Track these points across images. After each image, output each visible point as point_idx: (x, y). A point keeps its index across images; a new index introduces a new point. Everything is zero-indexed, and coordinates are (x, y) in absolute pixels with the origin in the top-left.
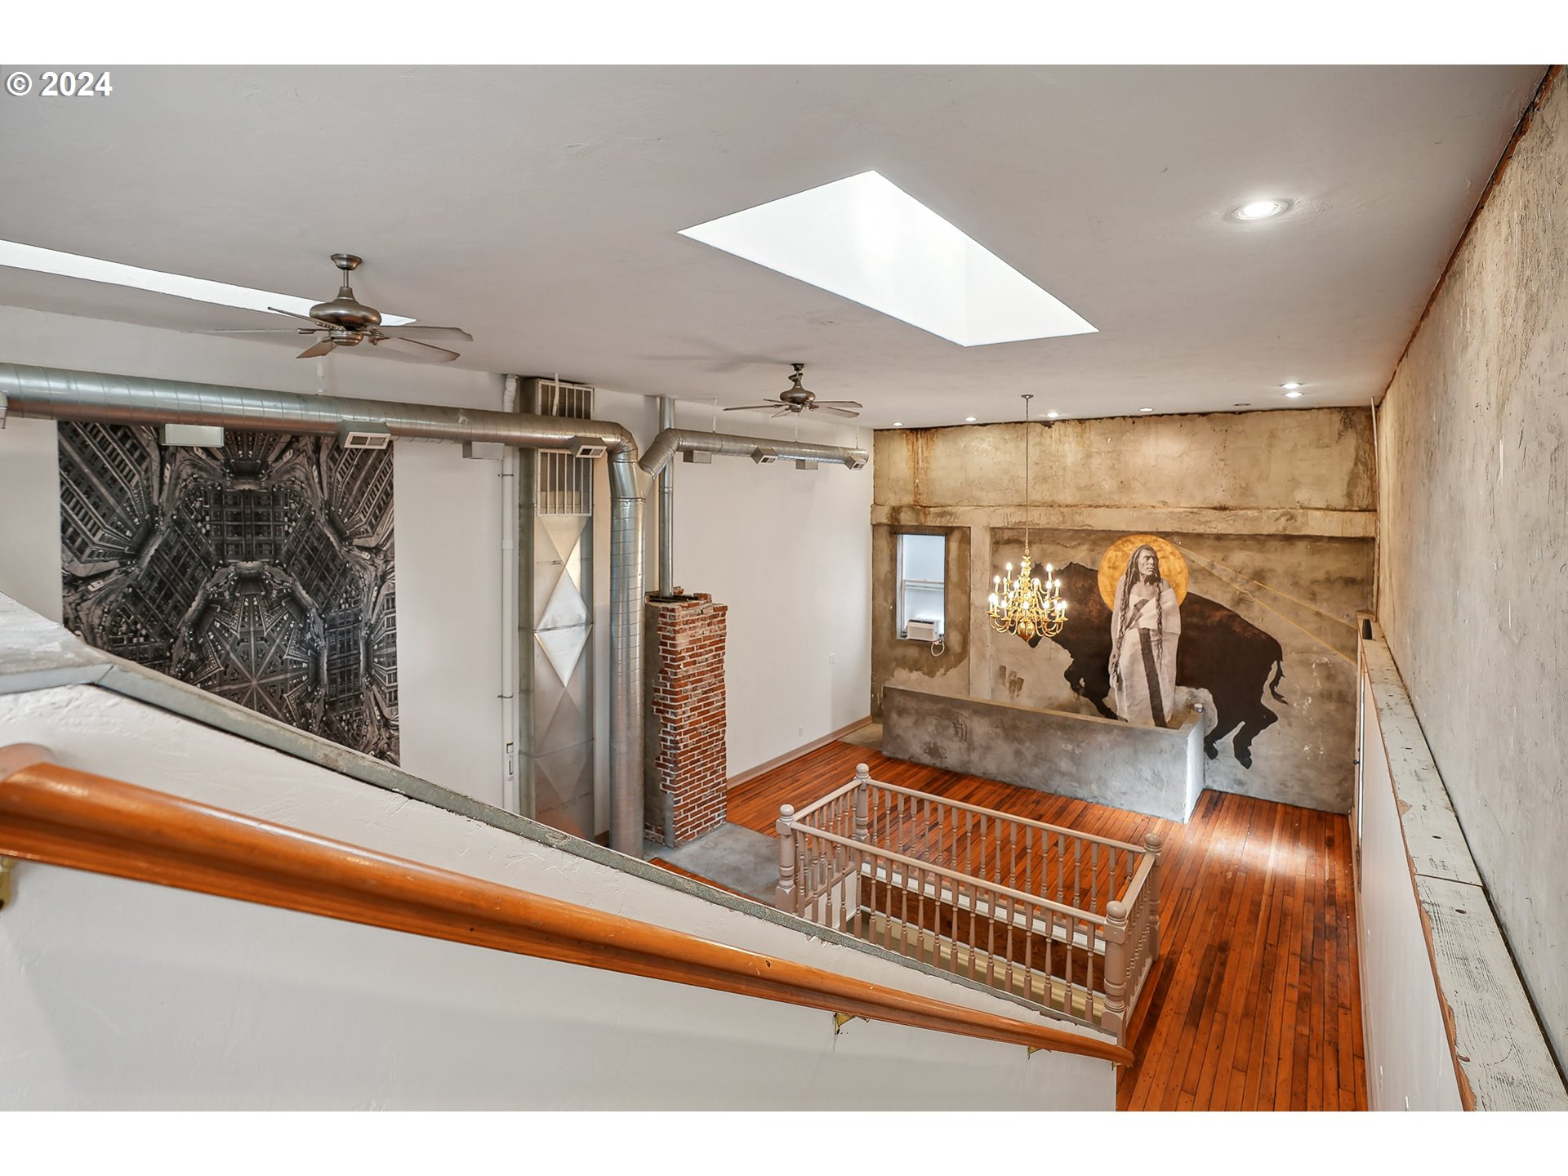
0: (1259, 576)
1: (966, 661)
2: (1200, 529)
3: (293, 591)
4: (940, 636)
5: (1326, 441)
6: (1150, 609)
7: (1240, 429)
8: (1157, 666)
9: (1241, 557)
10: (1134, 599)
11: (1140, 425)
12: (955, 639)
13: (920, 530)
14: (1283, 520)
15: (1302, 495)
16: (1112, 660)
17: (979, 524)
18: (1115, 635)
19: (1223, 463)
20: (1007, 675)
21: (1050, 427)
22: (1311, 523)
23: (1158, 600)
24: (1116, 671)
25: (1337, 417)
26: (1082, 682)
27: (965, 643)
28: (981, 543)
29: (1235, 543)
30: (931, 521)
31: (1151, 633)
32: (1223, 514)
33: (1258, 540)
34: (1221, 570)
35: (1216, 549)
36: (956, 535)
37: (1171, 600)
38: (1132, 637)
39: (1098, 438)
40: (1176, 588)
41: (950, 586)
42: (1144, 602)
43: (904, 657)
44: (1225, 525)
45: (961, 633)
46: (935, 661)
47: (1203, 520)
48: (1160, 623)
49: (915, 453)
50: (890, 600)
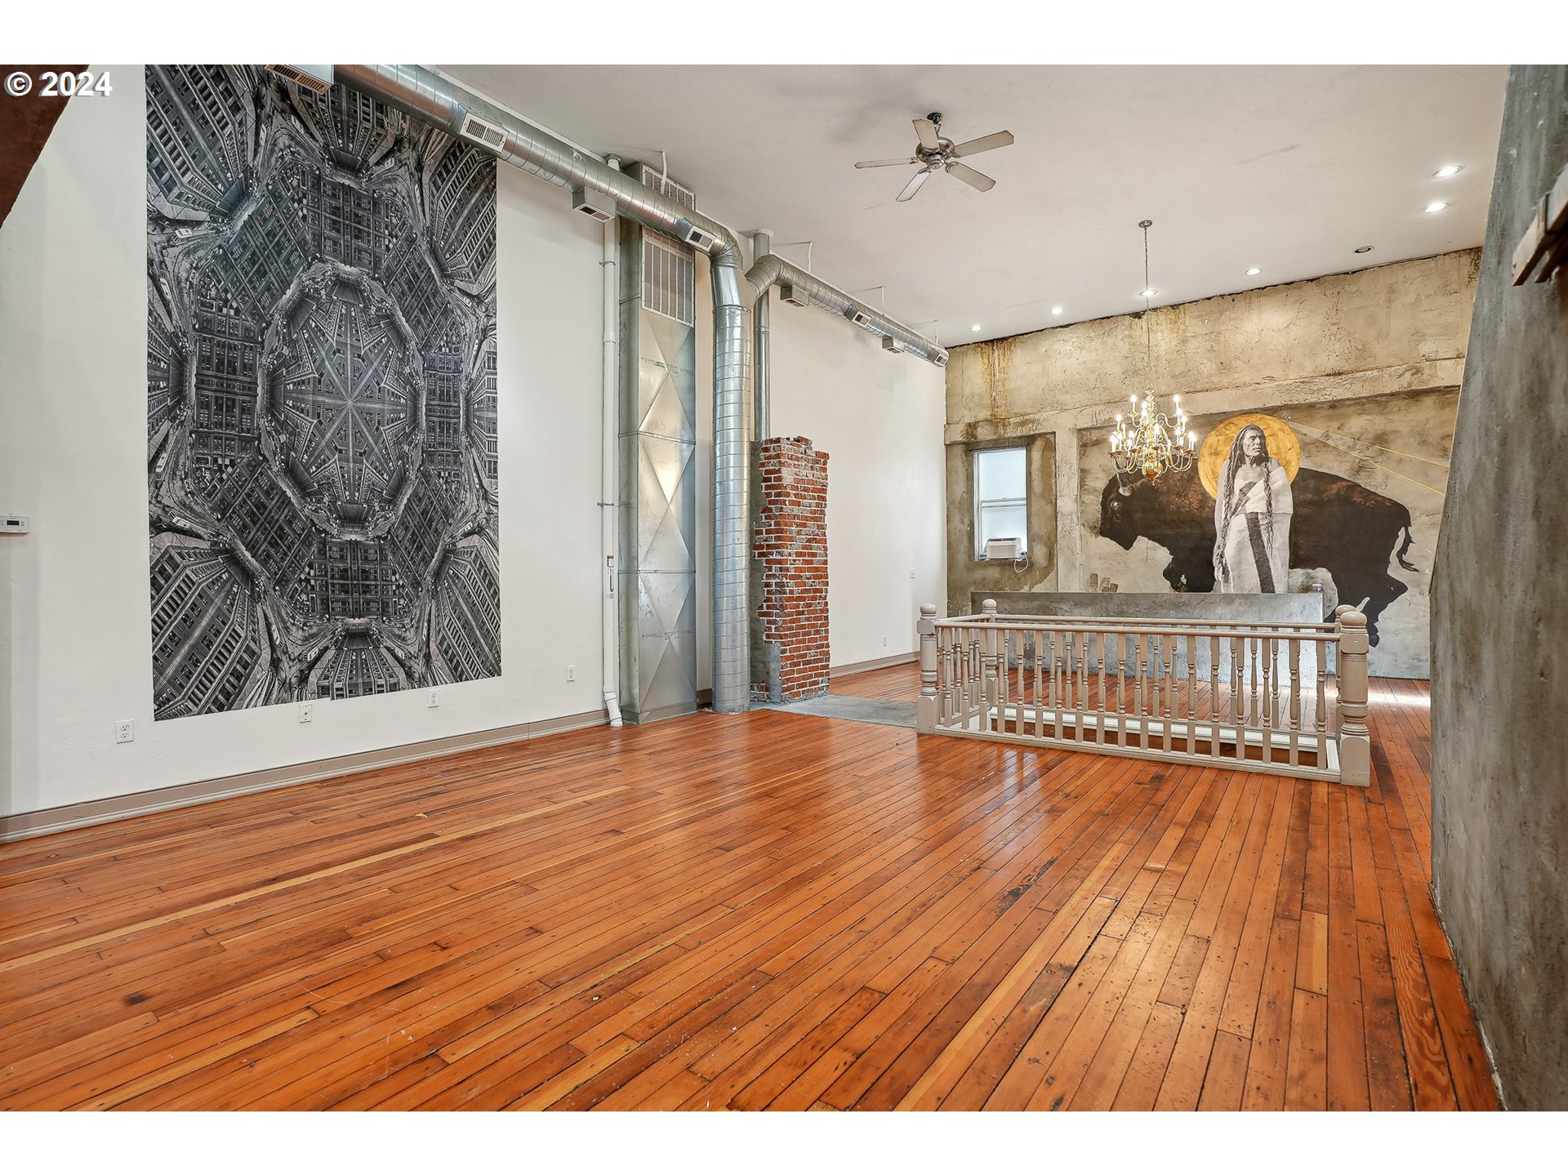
0: (1381, 439)
1: (1052, 575)
2: (1312, 398)
3: (393, 315)
4: (1022, 554)
5: (1455, 286)
6: (1258, 492)
7: (1355, 289)
8: (1268, 551)
9: (1358, 423)
10: (1239, 483)
11: (1241, 303)
12: (1040, 553)
13: (999, 444)
14: (1408, 375)
15: (1426, 348)
16: (1216, 551)
17: (1063, 427)
18: (1219, 525)
19: (1335, 327)
20: (1099, 583)
21: (1140, 318)
22: (1440, 374)
23: (1267, 481)
24: (1221, 562)
25: (1466, 260)
26: (1183, 579)
27: (1051, 557)
28: (1067, 446)
29: (1352, 408)
30: (1011, 433)
31: (1260, 517)
32: (1338, 379)
33: (1378, 402)
34: (1336, 439)
35: (1330, 418)
36: (1039, 444)
37: (1281, 479)
38: (1239, 523)
39: (1194, 321)
40: (1286, 465)
41: (1033, 498)
42: (1250, 485)
43: (984, 579)
44: (1340, 390)
45: (1046, 544)
46: (1019, 579)
47: (1315, 388)
48: (1270, 505)
49: (991, 365)
50: (967, 521)
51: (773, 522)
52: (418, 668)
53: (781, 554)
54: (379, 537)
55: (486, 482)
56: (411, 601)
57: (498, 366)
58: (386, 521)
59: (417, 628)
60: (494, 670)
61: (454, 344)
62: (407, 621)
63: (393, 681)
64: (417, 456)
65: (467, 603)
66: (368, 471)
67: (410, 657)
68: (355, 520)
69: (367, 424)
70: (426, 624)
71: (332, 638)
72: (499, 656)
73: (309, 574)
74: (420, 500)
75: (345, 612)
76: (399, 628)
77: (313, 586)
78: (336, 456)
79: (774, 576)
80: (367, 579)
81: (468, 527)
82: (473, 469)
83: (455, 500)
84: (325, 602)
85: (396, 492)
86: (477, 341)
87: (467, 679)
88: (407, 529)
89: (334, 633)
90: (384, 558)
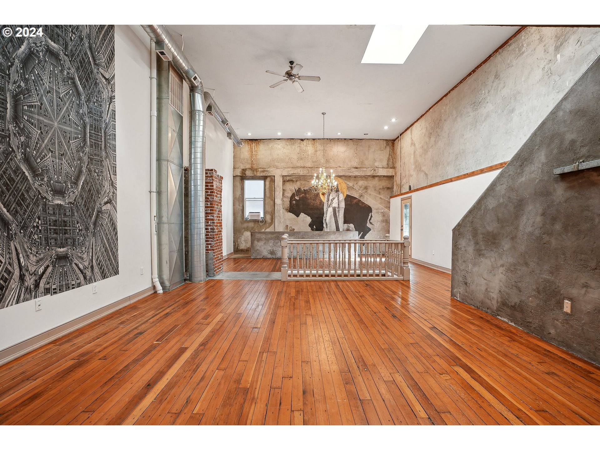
0: (366, 188)
1: (273, 226)
2: (351, 174)
4: (261, 218)
5: (382, 149)
6: (336, 201)
7: (361, 144)
8: (338, 219)
9: (361, 183)
10: (331, 198)
11: (332, 143)
12: (268, 218)
13: (254, 178)
14: (373, 171)
15: (377, 164)
16: (324, 218)
17: (278, 174)
18: (325, 210)
19: (356, 154)
20: (288, 228)
21: (303, 141)
22: (380, 172)
23: (338, 198)
24: (325, 222)
25: (385, 142)
26: (315, 227)
27: (272, 219)
28: (279, 181)
29: (360, 178)
30: (259, 174)
31: (336, 208)
32: (357, 169)
33: (366, 177)
34: (356, 187)
35: (354, 180)
36: (268, 179)
37: (342, 197)
38: (330, 210)
39: (319, 145)
40: (343, 193)
41: (266, 198)
42: (334, 199)
43: (248, 227)
44: (357, 173)
45: (271, 215)
46: (261, 227)
47: (351, 171)
48: (339, 205)
49: (251, 149)
50: (241, 205)
51: (209, 203)
52: (88, 273)
53: (213, 216)
54: (71, 203)
55: (112, 176)
56: (85, 238)
57: (116, 118)
58: (74, 194)
59: (88, 252)
60: (117, 273)
61: (99, 102)
62: (84, 249)
63: (78, 281)
64: (86, 160)
65: (106, 238)
66: (65, 166)
67: (85, 268)
68: (59, 192)
69: (64, 138)
70: (91, 250)
71: (50, 260)
72: (118, 265)
73: (38, 223)
74: (88, 184)
75: (57, 245)
76: (80, 253)
77: (40, 230)
78: (50, 154)
79: (210, 225)
80: (66, 226)
81: (106, 200)
82: (107, 169)
83: (102, 185)
84: (47, 239)
85: (78, 178)
86: (108, 103)
87: (107, 278)
88: (82, 199)
89: (51, 257)
90: (73, 214)
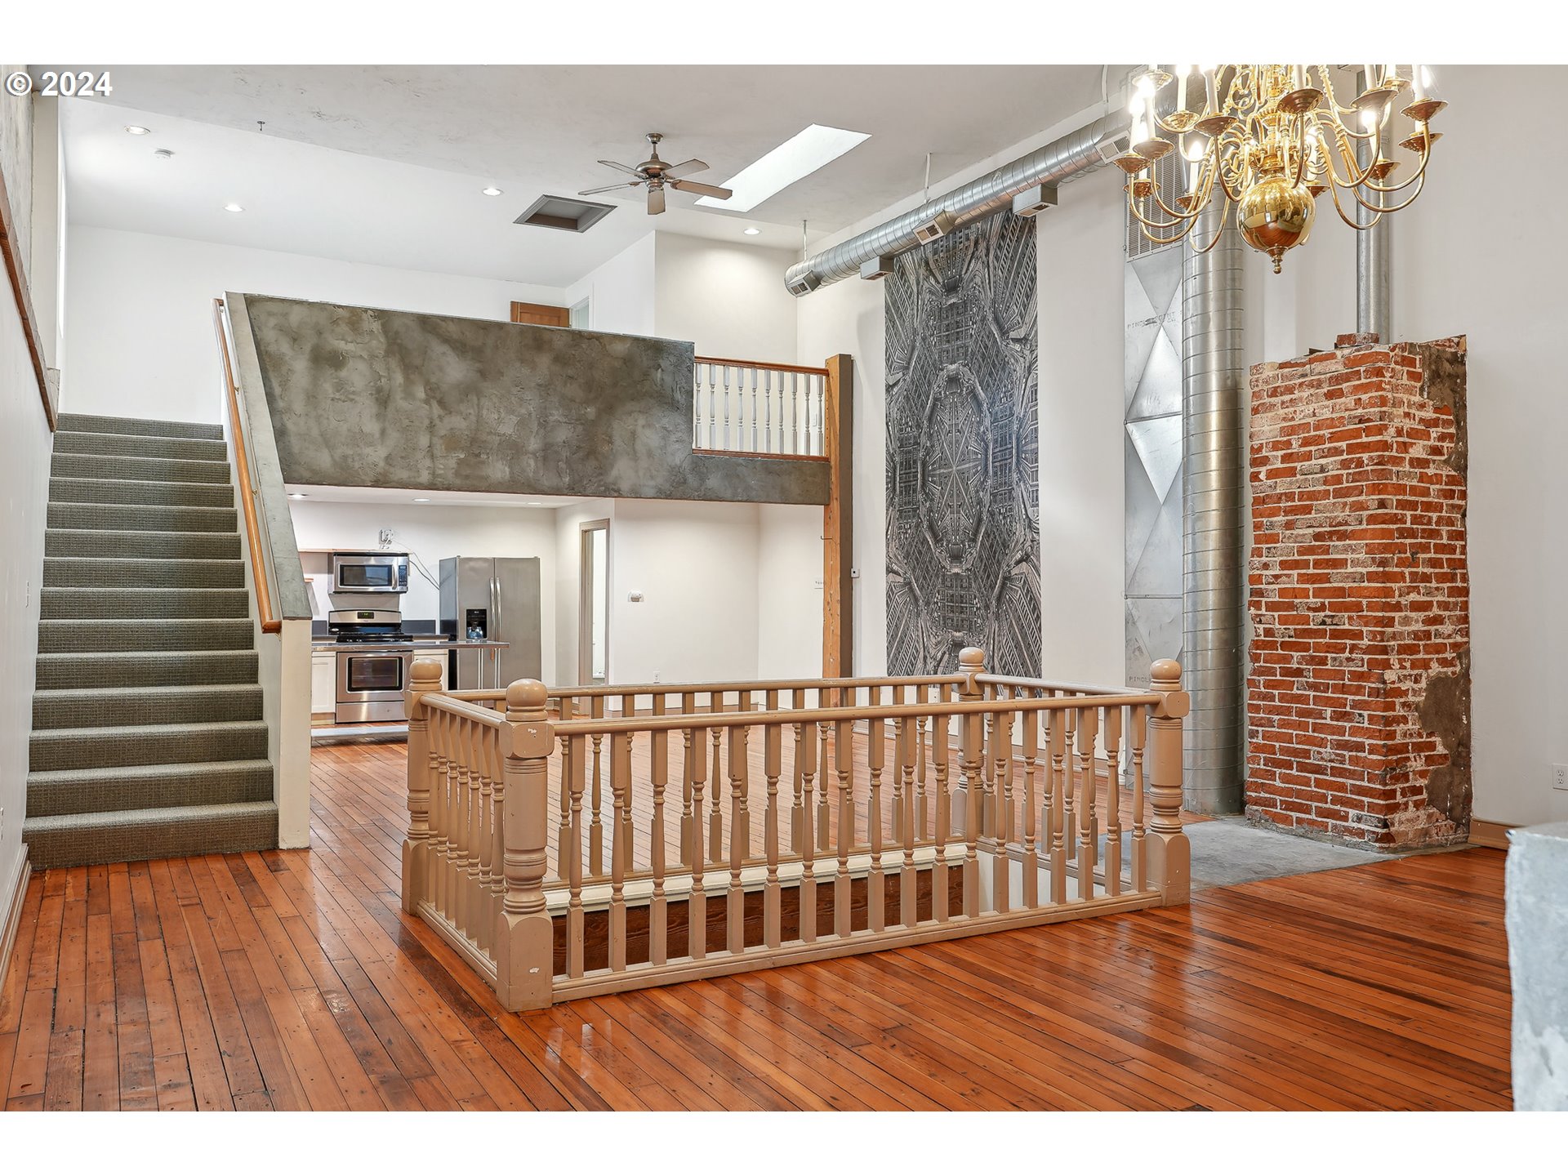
54: (967, 569)
55: (1030, 512)
56: (984, 620)
57: (1038, 397)
58: (971, 556)
59: (988, 645)
61: (1009, 392)
64: (987, 499)
65: (1018, 624)
66: (963, 518)
68: (957, 557)
69: (962, 481)
70: (992, 641)
73: (938, 598)
74: (989, 536)
75: (952, 627)
77: (940, 607)
78: (949, 511)
80: (963, 602)
81: (1018, 556)
82: (1021, 500)
83: (1011, 533)
84: (944, 619)
85: (976, 531)
86: (1025, 380)
88: (981, 561)
89: (947, 644)
90: (970, 586)
